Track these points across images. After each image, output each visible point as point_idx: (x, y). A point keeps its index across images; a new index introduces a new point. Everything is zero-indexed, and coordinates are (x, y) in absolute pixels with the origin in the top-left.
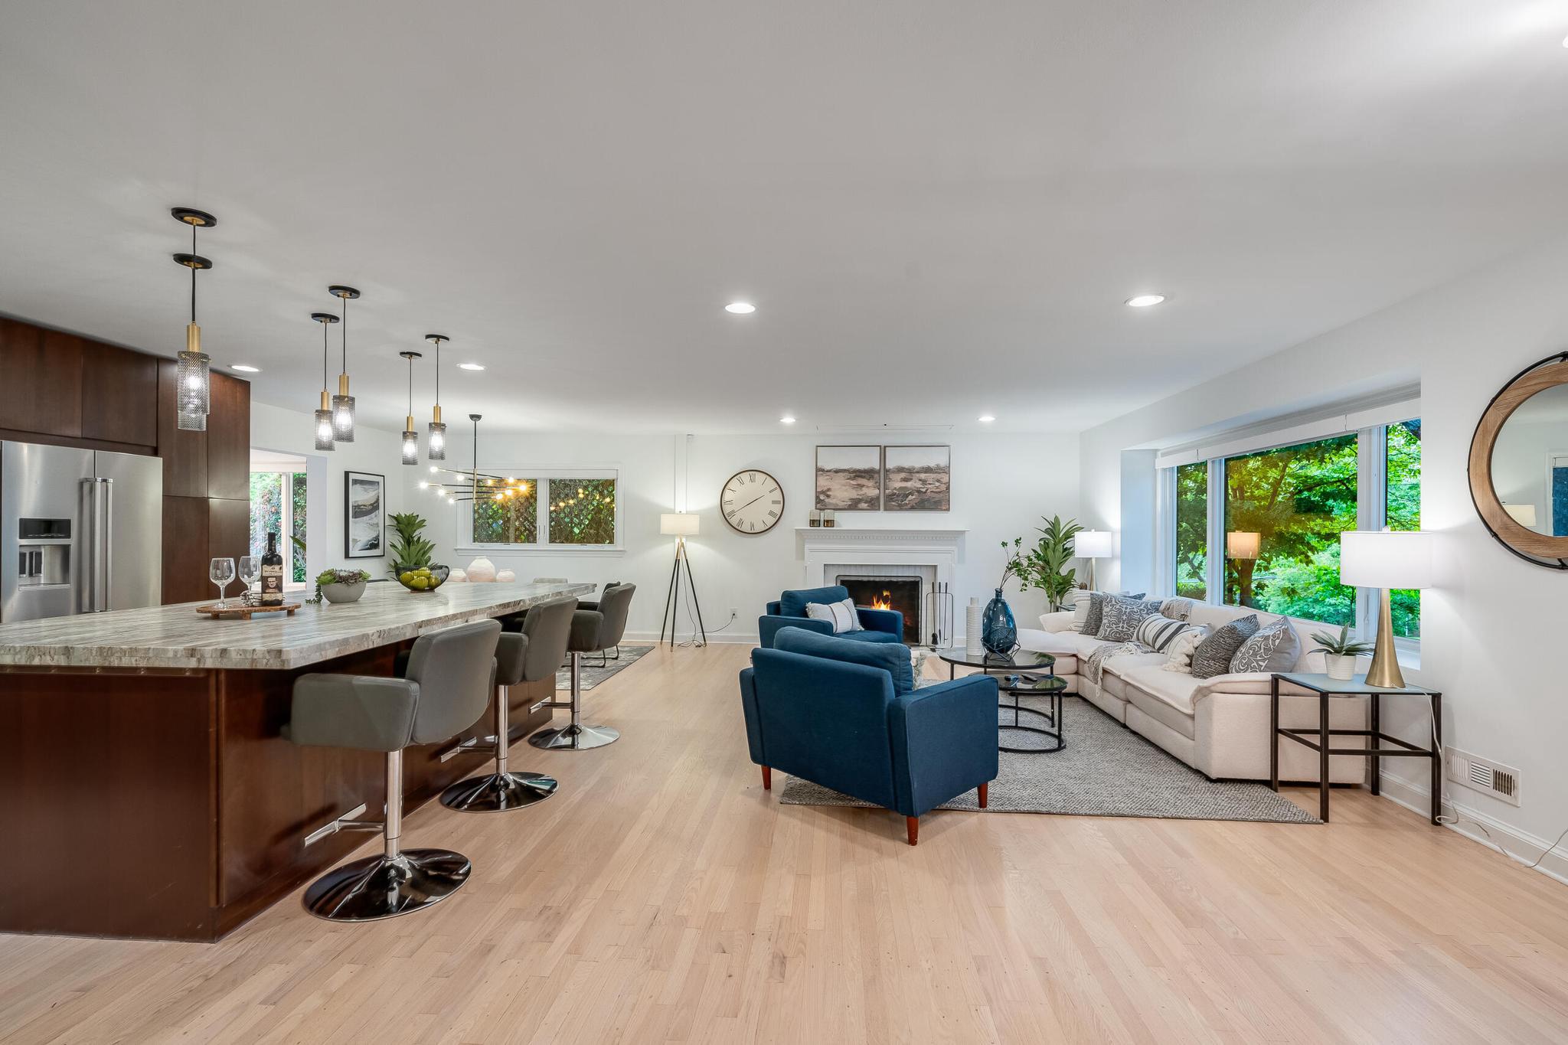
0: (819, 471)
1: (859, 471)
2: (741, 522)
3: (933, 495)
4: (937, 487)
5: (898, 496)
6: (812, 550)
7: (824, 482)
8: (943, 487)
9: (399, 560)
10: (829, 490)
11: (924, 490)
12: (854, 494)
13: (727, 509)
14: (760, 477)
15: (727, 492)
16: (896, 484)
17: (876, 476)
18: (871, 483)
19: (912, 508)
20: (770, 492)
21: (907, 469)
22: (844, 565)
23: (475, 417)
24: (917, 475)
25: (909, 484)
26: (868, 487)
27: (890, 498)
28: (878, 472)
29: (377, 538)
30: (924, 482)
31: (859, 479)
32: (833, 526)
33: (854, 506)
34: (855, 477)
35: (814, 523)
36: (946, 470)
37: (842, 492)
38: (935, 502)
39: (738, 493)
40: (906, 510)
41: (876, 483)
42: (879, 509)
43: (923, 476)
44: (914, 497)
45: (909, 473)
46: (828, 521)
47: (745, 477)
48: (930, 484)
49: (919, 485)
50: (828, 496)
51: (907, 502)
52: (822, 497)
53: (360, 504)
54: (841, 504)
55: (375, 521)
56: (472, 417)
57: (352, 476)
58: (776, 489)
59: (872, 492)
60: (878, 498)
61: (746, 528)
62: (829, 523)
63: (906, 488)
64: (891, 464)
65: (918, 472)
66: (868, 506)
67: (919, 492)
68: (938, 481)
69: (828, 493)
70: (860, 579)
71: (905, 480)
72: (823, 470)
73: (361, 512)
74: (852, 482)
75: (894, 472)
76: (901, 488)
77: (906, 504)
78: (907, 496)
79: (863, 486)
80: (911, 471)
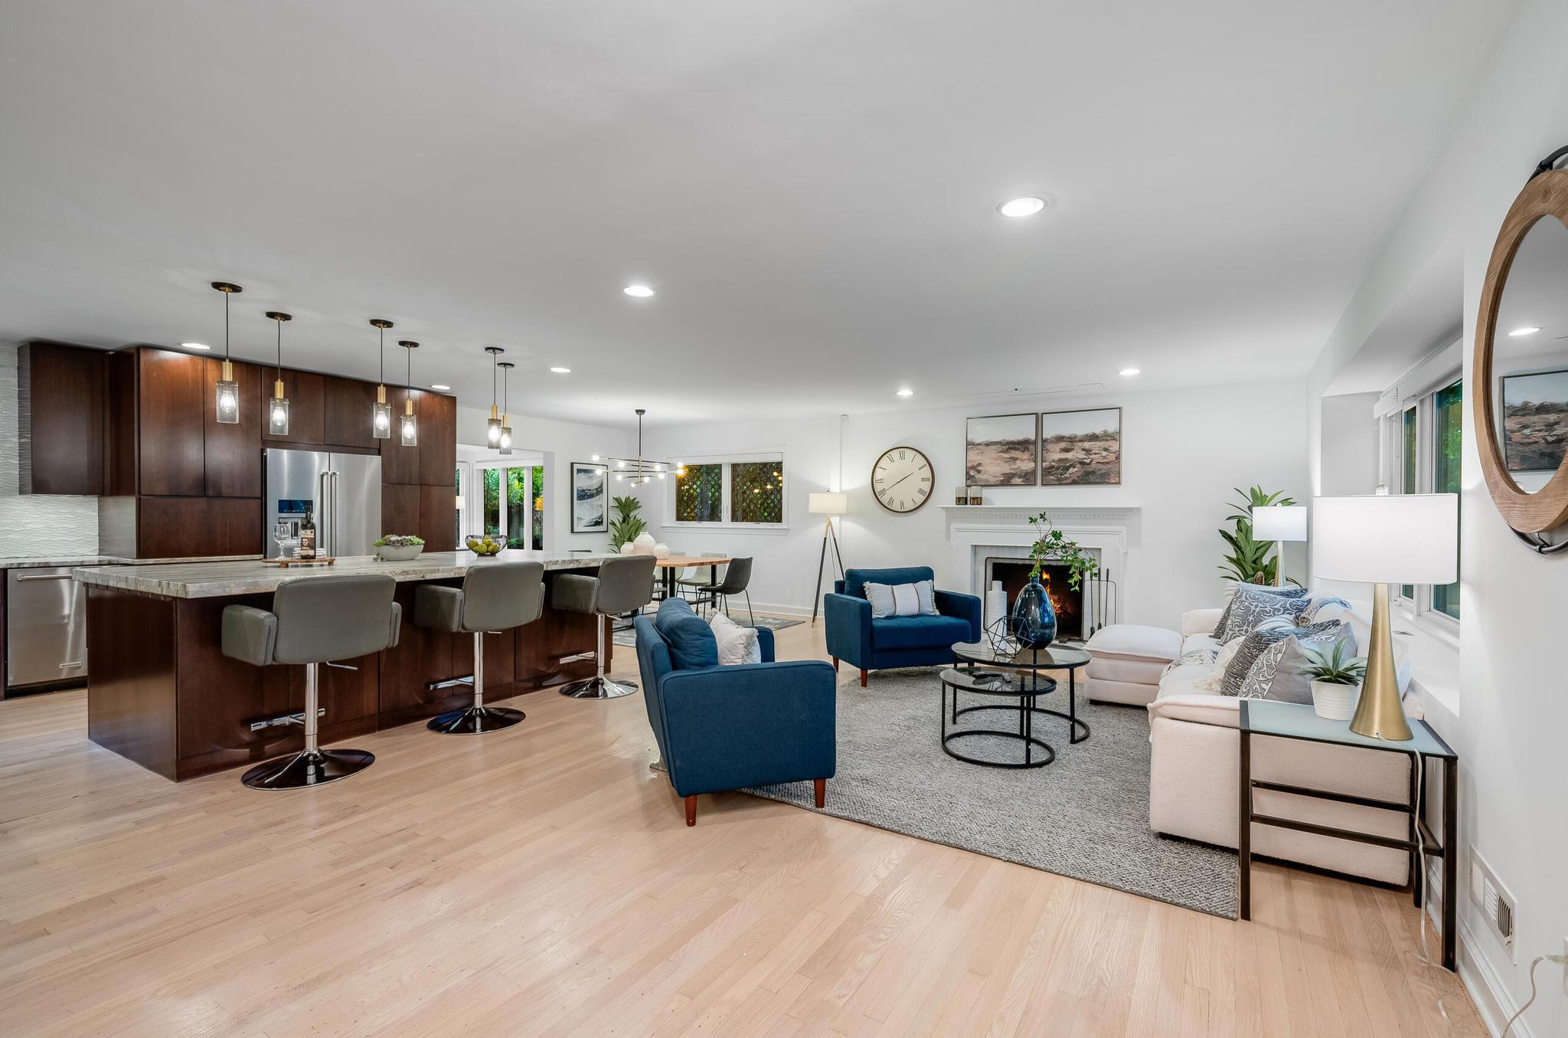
0: (970, 445)
1: (1012, 443)
2: (891, 501)
3: (1100, 466)
4: (1105, 457)
5: (1058, 469)
6: (959, 530)
7: (975, 457)
8: (1112, 457)
9: (617, 535)
10: (979, 465)
11: (1088, 461)
12: (1007, 469)
13: (879, 487)
14: (909, 454)
15: (878, 470)
16: (1055, 455)
17: (1032, 447)
18: (1026, 455)
19: (1074, 483)
20: (920, 469)
21: (1068, 438)
22: (997, 546)
23: (640, 412)
24: (1080, 444)
25: (1069, 455)
26: (1022, 460)
27: (1047, 471)
28: (1035, 443)
29: (601, 517)
30: (1088, 451)
31: (1013, 451)
32: (981, 504)
33: (1006, 481)
34: (1009, 448)
35: (959, 500)
36: (1115, 437)
37: (994, 466)
38: (1102, 475)
39: (889, 470)
40: (1067, 485)
41: (1032, 455)
42: (1035, 485)
43: (1087, 445)
44: (1076, 470)
45: (1069, 442)
46: (974, 499)
47: (895, 454)
48: (1096, 454)
49: (1081, 455)
50: (979, 472)
51: (1067, 475)
52: (972, 473)
53: (584, 488)
54: (993, 480)
55: (599, 503)
56: (637, 411)
57: (576, 467)
58: (925, 466)
59: (1028, 466)
60: (1034, 472)
61: (896, 506)
62: (977, 501)
63: (1066, 460)
64: (1048, 434)
65: (1080, 441)
66: (1023, 481)
67: (1082, 463)
68: (1106, 450)
69: (979, 468)
70: (1015, 562)
71: (1066, 450)
72: (973, 444)
73: (584, 495)
74: (1006, 455)
75: (1051, 442)
76: (1060, 460)
77: (1067, 478)
78: (1068, 468)
79: (1017, 459)
80: (1072, 440)
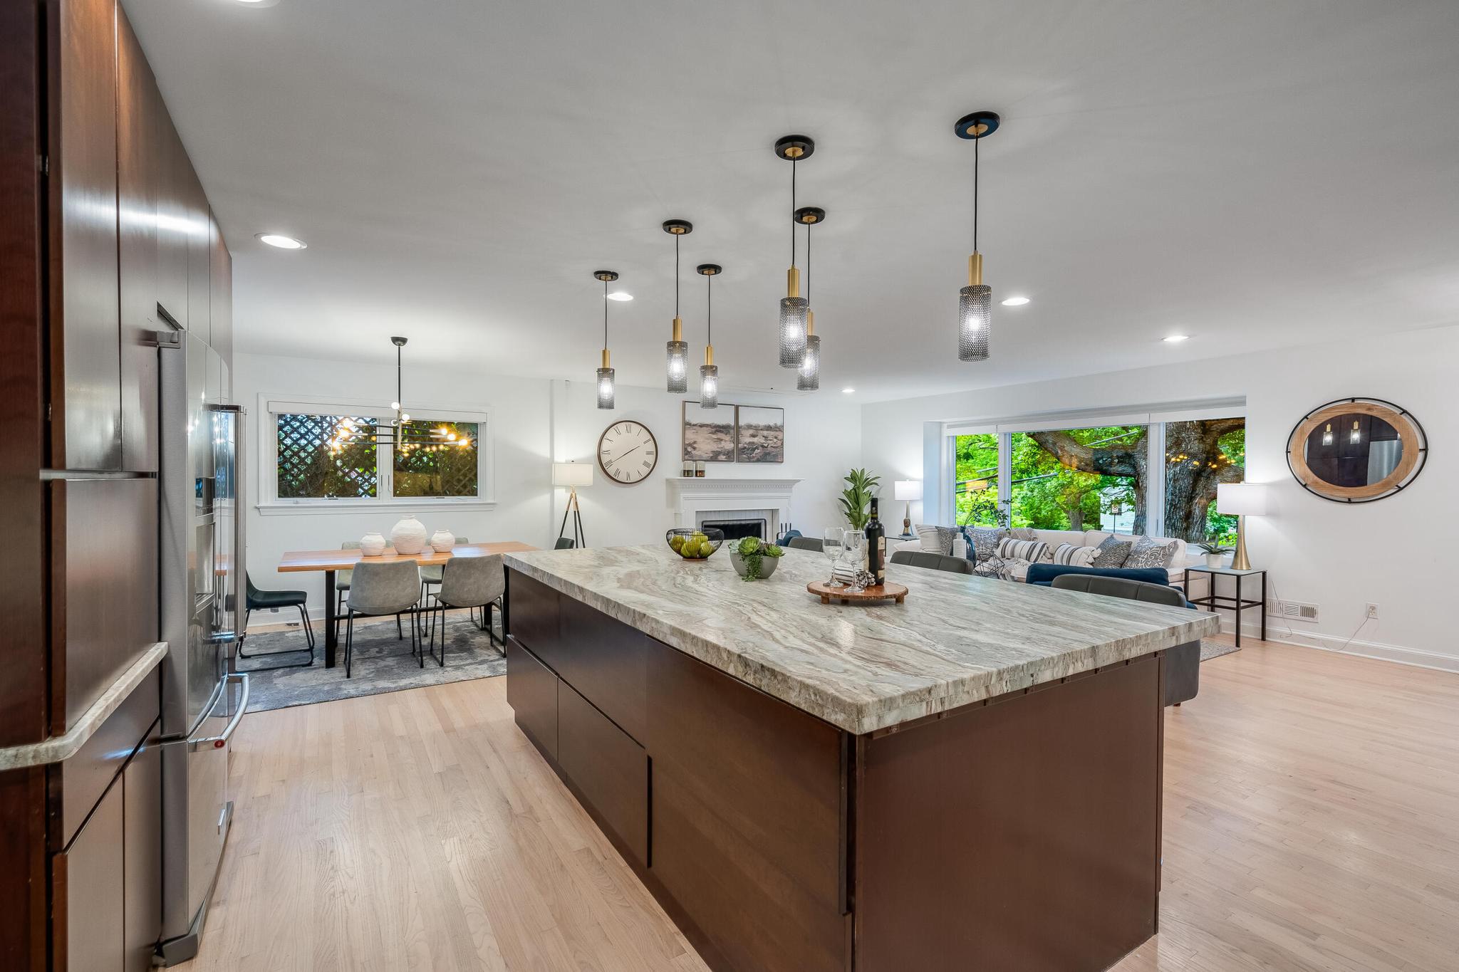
0: (686, 425)
1: (719, 426)
2: (618, 472)
3: (773, 450)
4: (775, 443)
5: (748, 449)
6: (686, 499)
7: (691, 435)
8: (779, 443)
10: (695, 442)
11: (766, 445)
12: (715, 447)
13: (605, 459)
14: (635, 428)
15: (604, 441)
16: (746, 439)
17: (732, 431)
18: (728, 438)
19: (758, 461)
20: (645, 443)
21: (754, 427)
22: (707, 511)
24: (761, 432)
25: (755, 440)
26: (726, 441)
27: (742, 451)
28: (733, 428)
30: (766, 438)
31: (719, 433)
32: (704, 476)
33: (714, 458)
34: (717, 431)
35: (687, 473)
36: (779, 429)
37: (706, 445)
38: (774, 456)
39: (617, 442)
40: (753, 462)
41: (732, 438)
42: (733, 460)
43: (765, 433)
44: (759, 451)
45: (756, 429)
46: (698, 472)
47: (622, 427)
48: (770, 440)
49: (762, 440)
50: (694, 448)
51: (754, 454)
52: (689, 449)
54: (705, 456)
58: (649, 440)
59: (729, 446)
60: (733, 451)
61: (622, 478)
62: (700, 473)
63: (753, 443)
64: (742, 423)
65: (762, 430)
66: (726, 458)
67: (763, 446)
68: (776, 438)
69: (693, 445)
71: (753, 436)
72: (690, 424)
74: (714, 436)
75: (745, 429)
76: (750, 443)
77: (753, 457)
78: (754, 450)
79: (722, 440)
80: (757, 428)
